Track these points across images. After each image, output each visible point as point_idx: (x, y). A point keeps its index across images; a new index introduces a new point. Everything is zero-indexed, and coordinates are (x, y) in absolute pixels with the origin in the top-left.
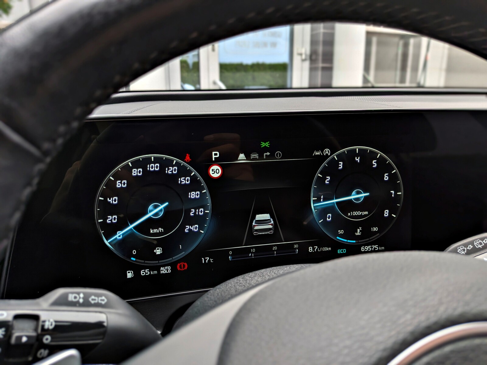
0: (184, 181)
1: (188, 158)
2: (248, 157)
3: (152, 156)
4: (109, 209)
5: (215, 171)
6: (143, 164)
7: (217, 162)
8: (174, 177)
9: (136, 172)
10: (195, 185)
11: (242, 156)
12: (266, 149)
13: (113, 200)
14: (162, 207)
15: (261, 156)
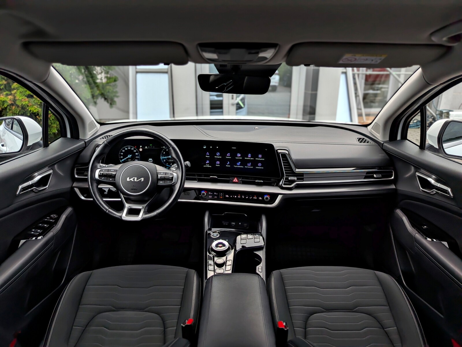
0: (135, 151)
1: (136, 147)
2: (147, 147)
3: (129, 146)
4: (121, 155)
5: (141, 150)
6: (127, 147)
7: (141, 148)
8: (133, 150)
9: (126, 149)
10: (137, 152)
11: (146, 147)
12: (151, 146)
13: (122, 154)
14: (131, 156)
15: (150, 147)
